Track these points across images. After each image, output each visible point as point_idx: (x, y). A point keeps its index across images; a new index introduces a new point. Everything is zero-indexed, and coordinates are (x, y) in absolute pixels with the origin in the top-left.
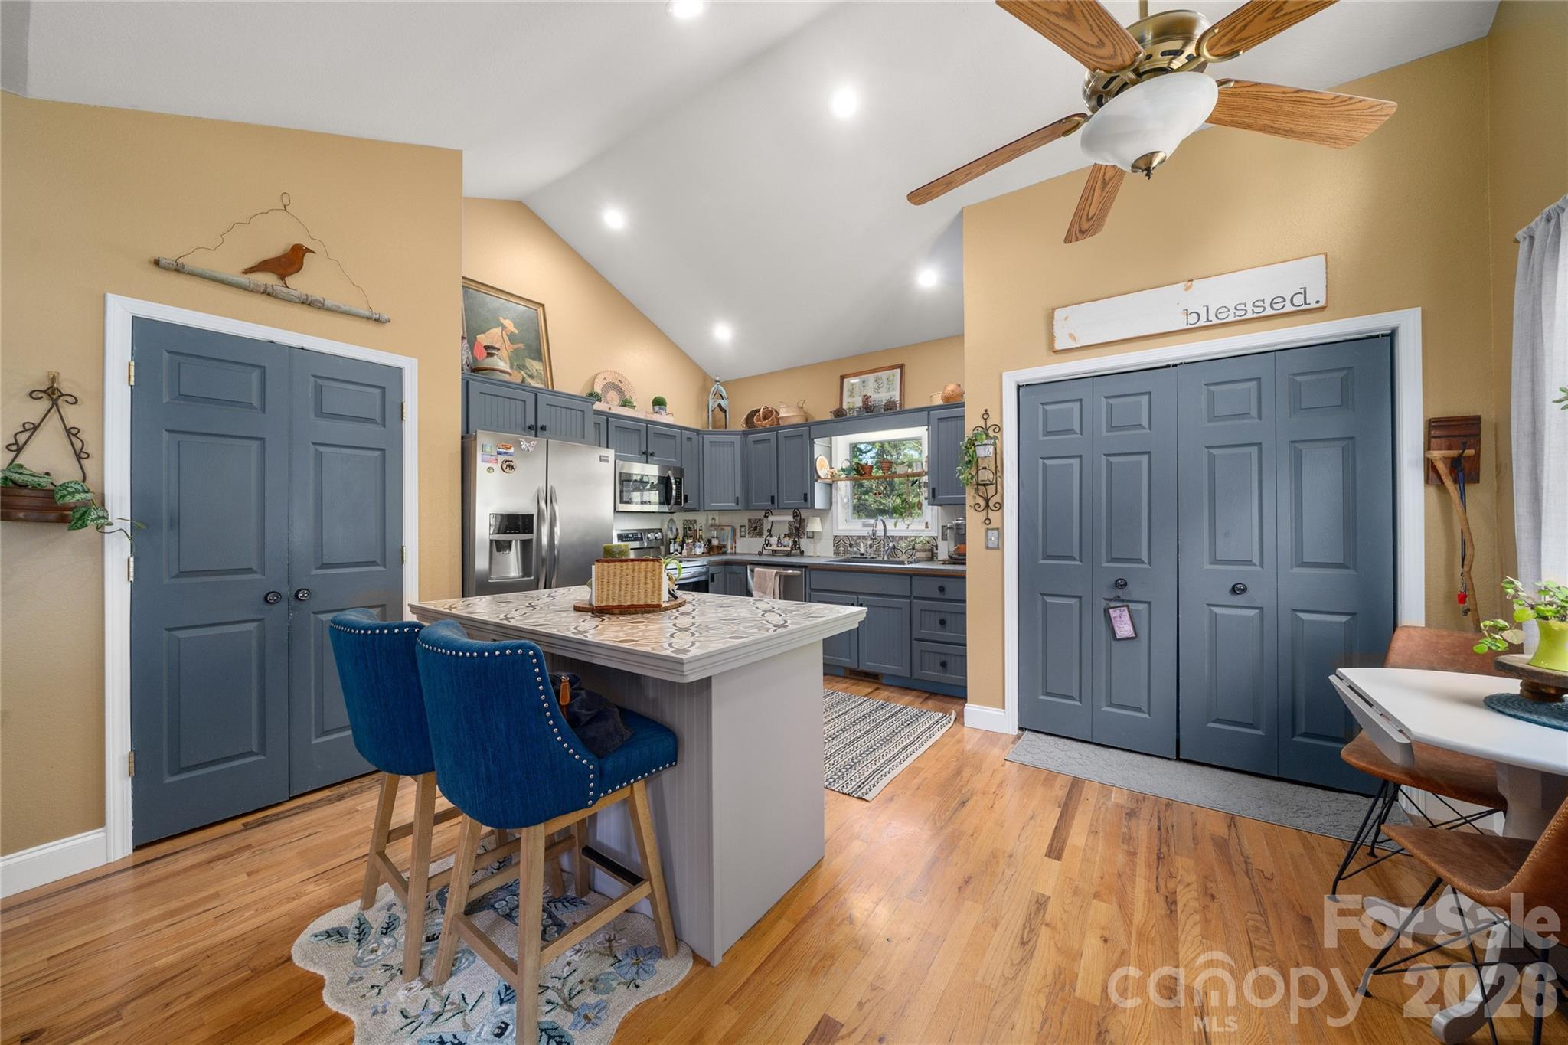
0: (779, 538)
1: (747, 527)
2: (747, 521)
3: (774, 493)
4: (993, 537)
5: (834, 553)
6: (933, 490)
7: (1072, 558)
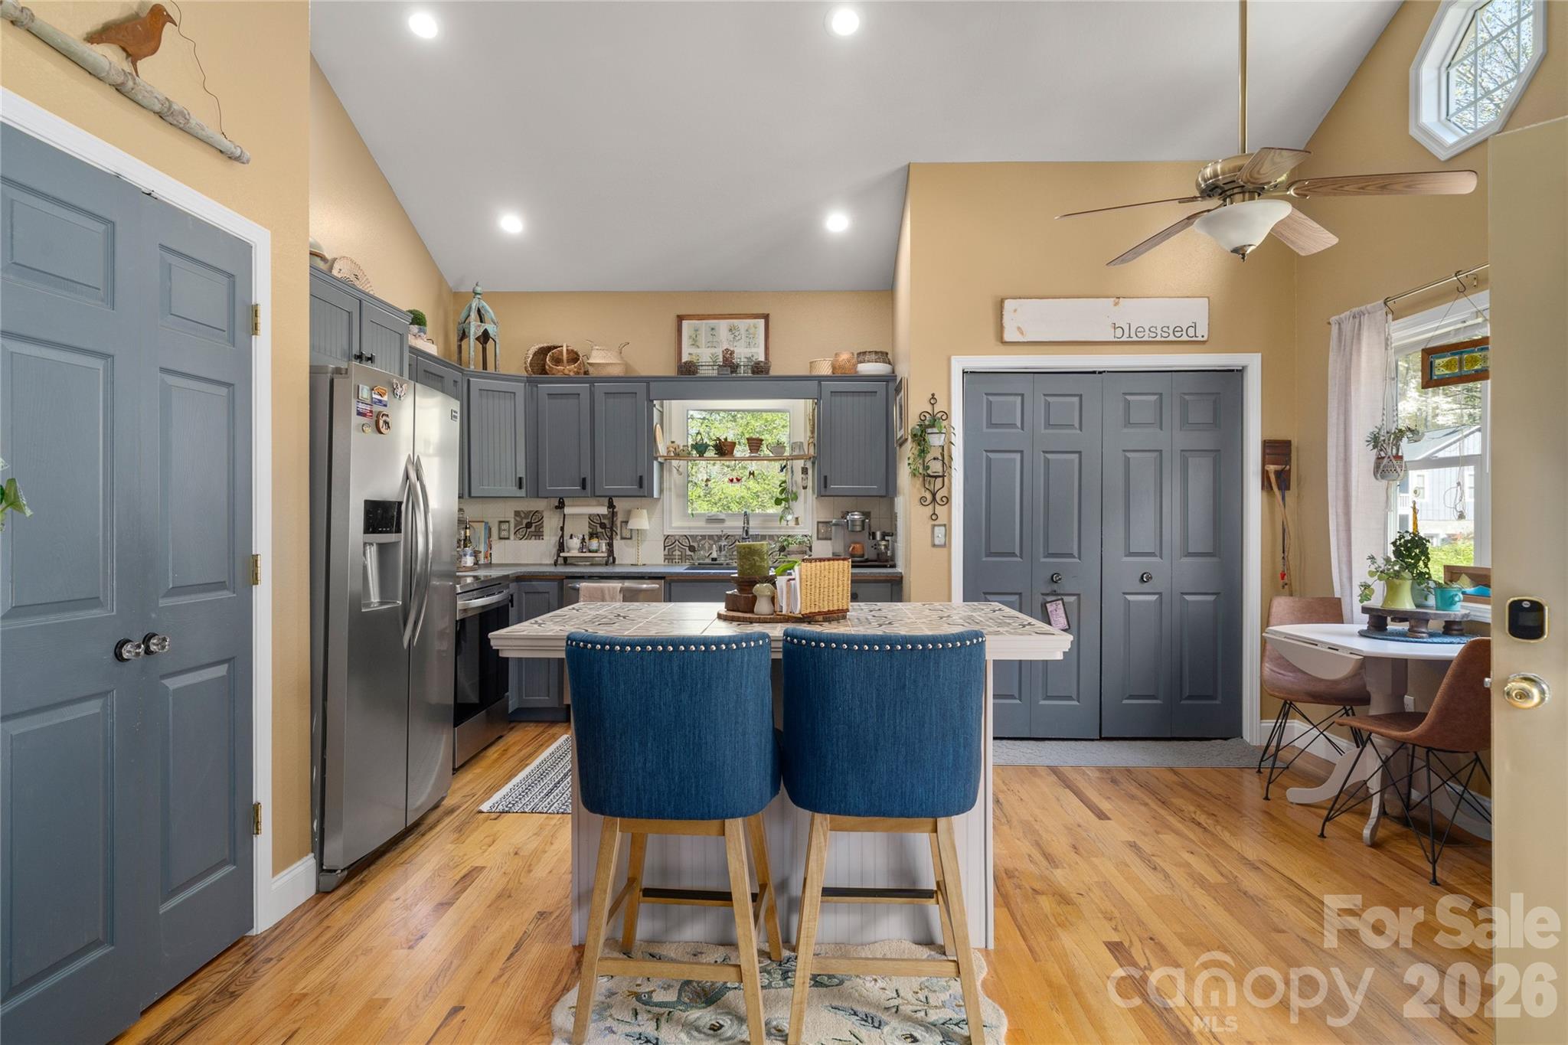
0: (584, 539)
1: (512, 525)
2: (513, 515)
3: (586, 473)
4: (940, 532)
5: (665, 559)
6: (825, 477)
7: (1013, 554)
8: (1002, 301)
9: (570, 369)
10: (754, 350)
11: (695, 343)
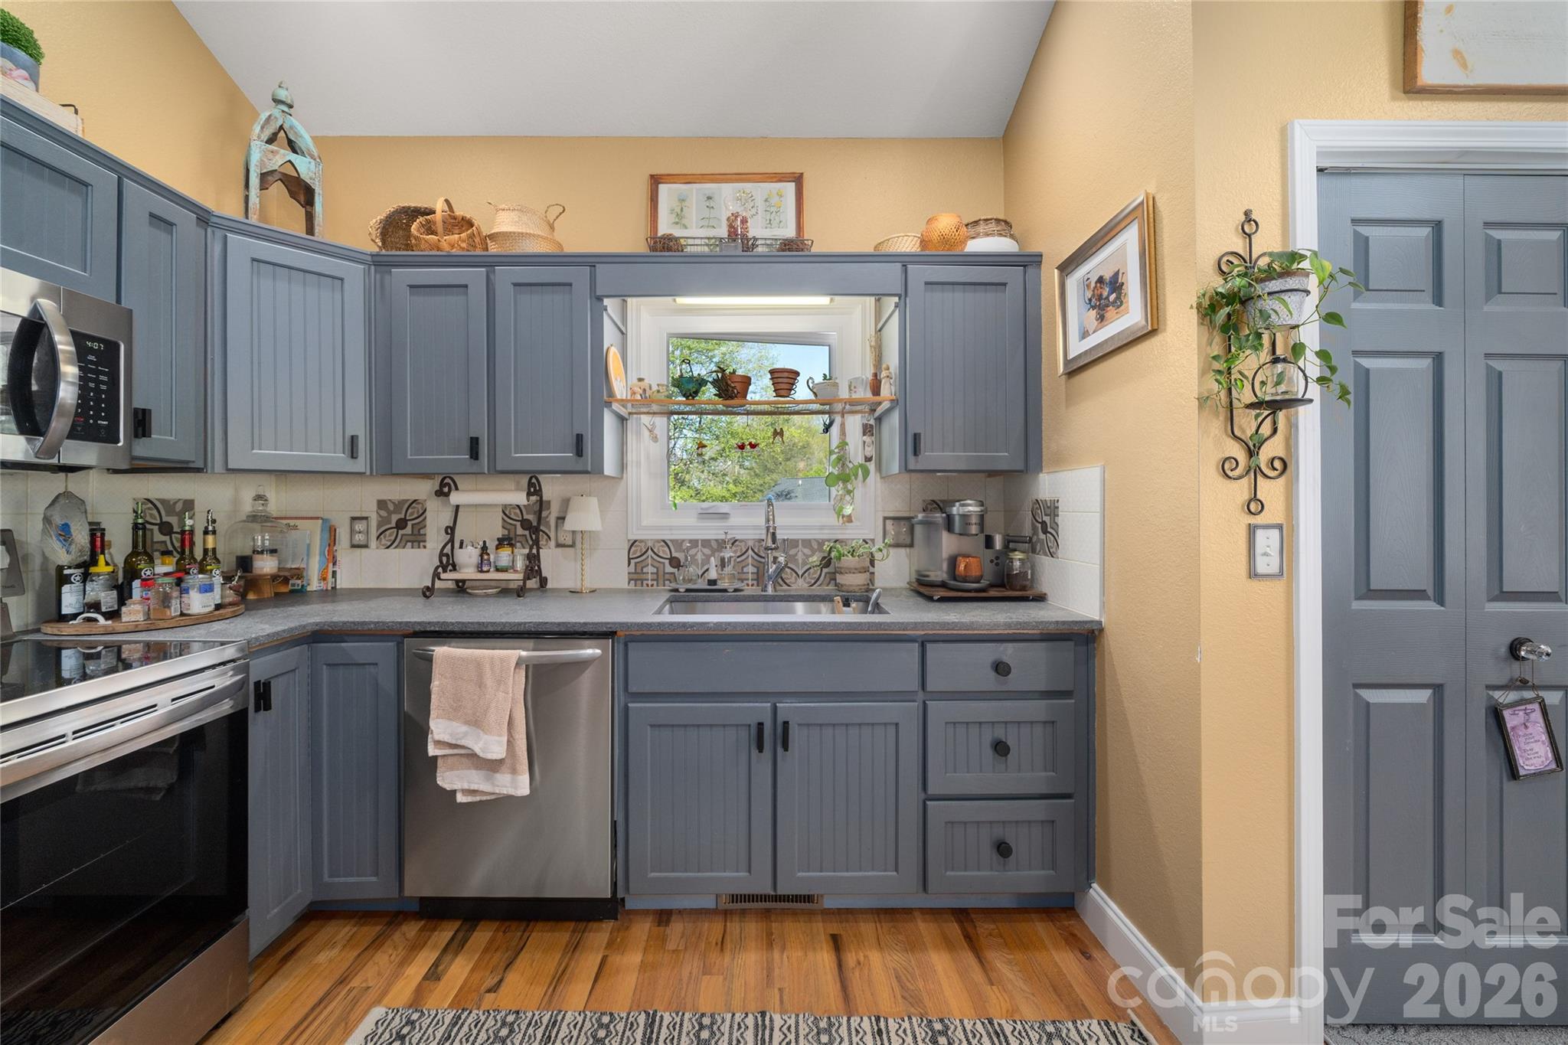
0: (484, 549)
1: (374, 523)
2: (375, 508)
3: (477, 431)
4: (1268, 542)
5: (630, 580)
6: (916, 437)
7: (1421, 594)
9: (452, 242)
10: (777, 231)
11: (680, 211)
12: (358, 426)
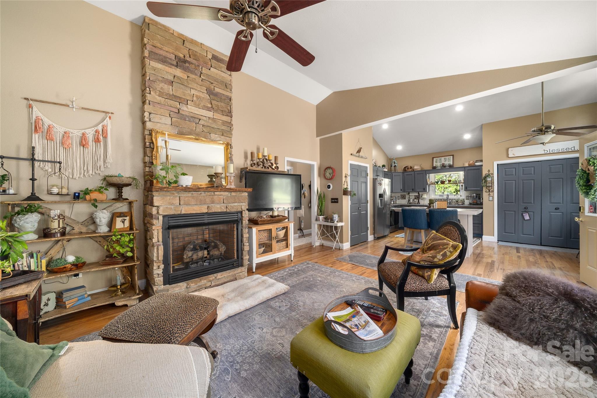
0: (413, 199)
1: (400, 197)
2: (400, 195)
3: (413, 188)
4: (491, 198)
6: (466, 187)
7: (513, 203)
8: (508, 149)
9: (410, 170)
10: (450, 162)
11: (436, 162)
12: (402, 188)
